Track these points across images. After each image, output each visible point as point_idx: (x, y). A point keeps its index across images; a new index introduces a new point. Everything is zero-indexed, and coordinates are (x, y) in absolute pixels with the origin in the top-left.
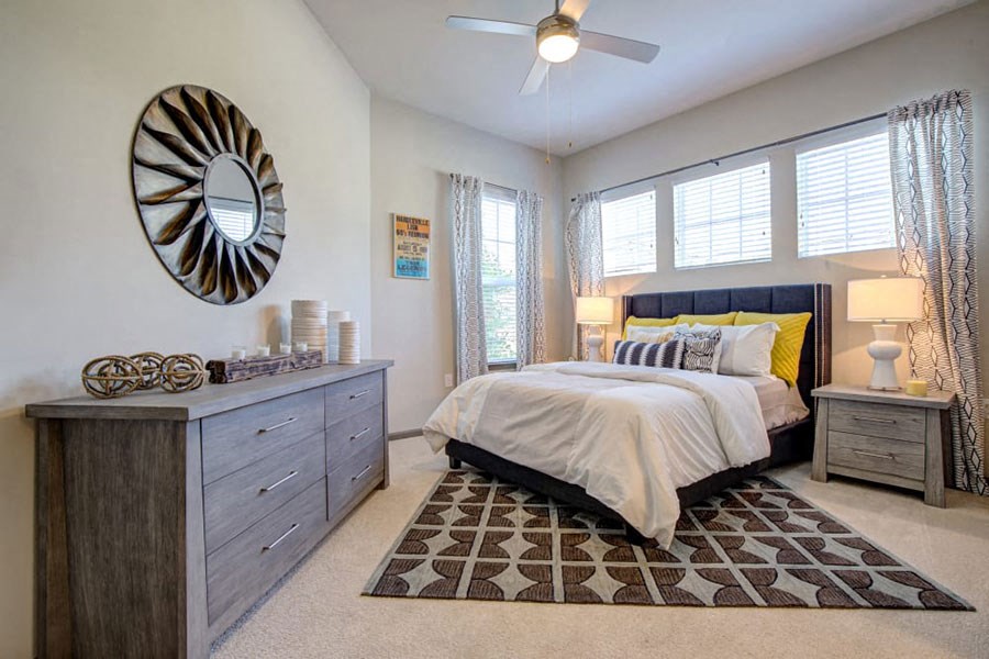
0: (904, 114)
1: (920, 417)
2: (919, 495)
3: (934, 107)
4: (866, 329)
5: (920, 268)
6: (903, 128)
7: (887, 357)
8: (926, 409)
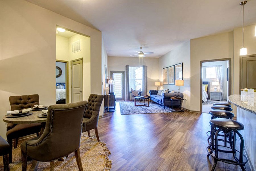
0: (217, 66)
1: (219, 94)
2: (219, 100)
3: (219, 66)
4: (214, 86)
5: (218, 80)
6: (217, 67)
7: (216, 89)
8: (220, 93)
